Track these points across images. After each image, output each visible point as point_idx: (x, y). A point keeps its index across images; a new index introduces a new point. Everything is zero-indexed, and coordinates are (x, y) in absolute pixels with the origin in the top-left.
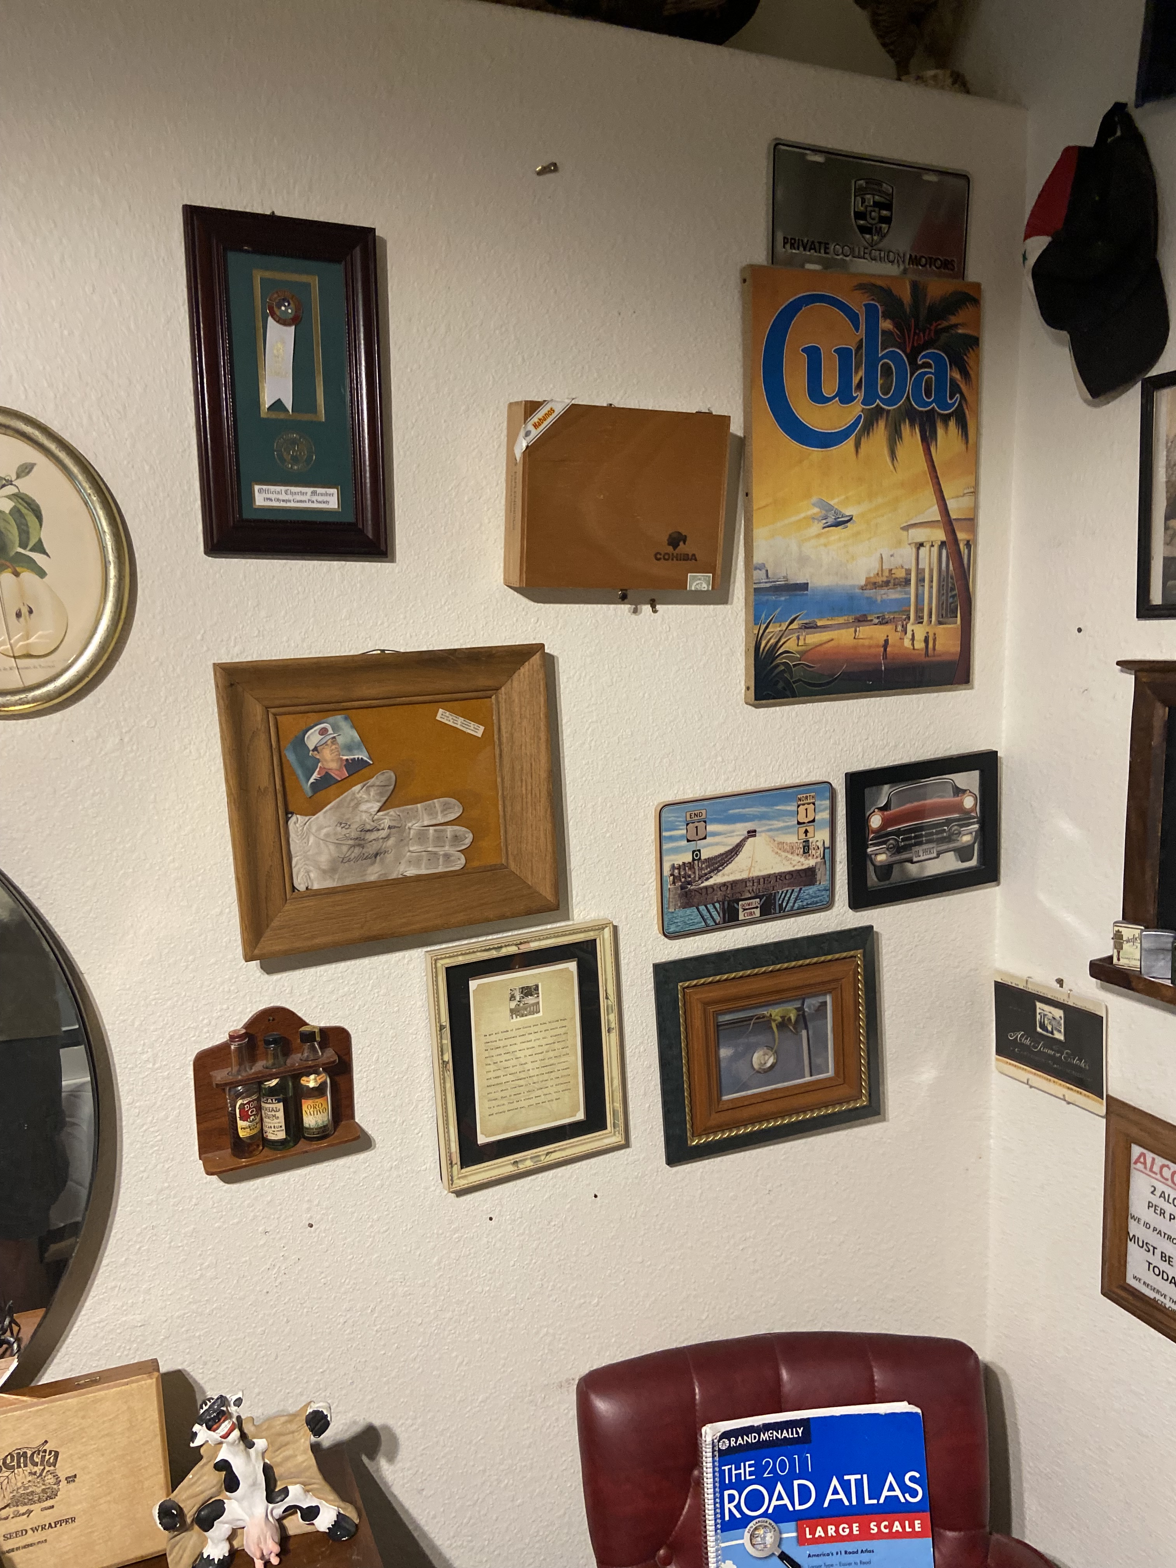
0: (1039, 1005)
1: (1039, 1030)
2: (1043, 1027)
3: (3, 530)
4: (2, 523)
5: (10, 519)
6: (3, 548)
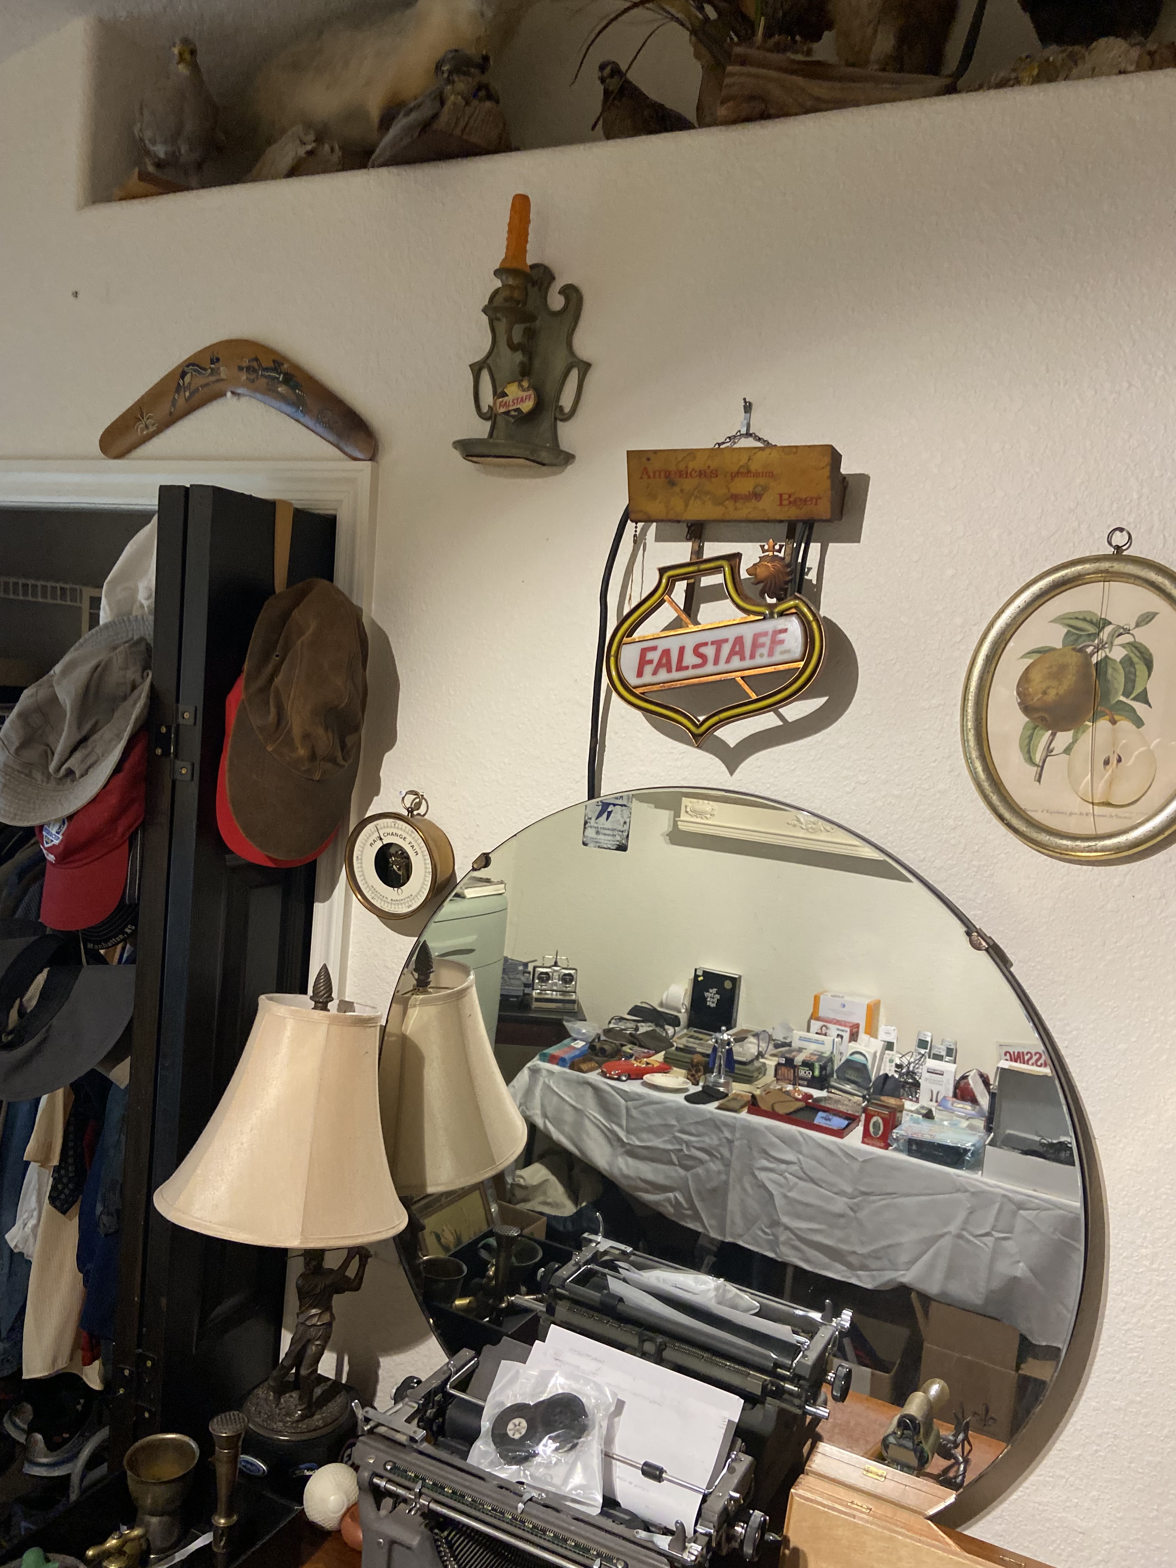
3: (1109, 677)
4: (1110, 671)
5: (1120, 667)
6: (1107, 694)
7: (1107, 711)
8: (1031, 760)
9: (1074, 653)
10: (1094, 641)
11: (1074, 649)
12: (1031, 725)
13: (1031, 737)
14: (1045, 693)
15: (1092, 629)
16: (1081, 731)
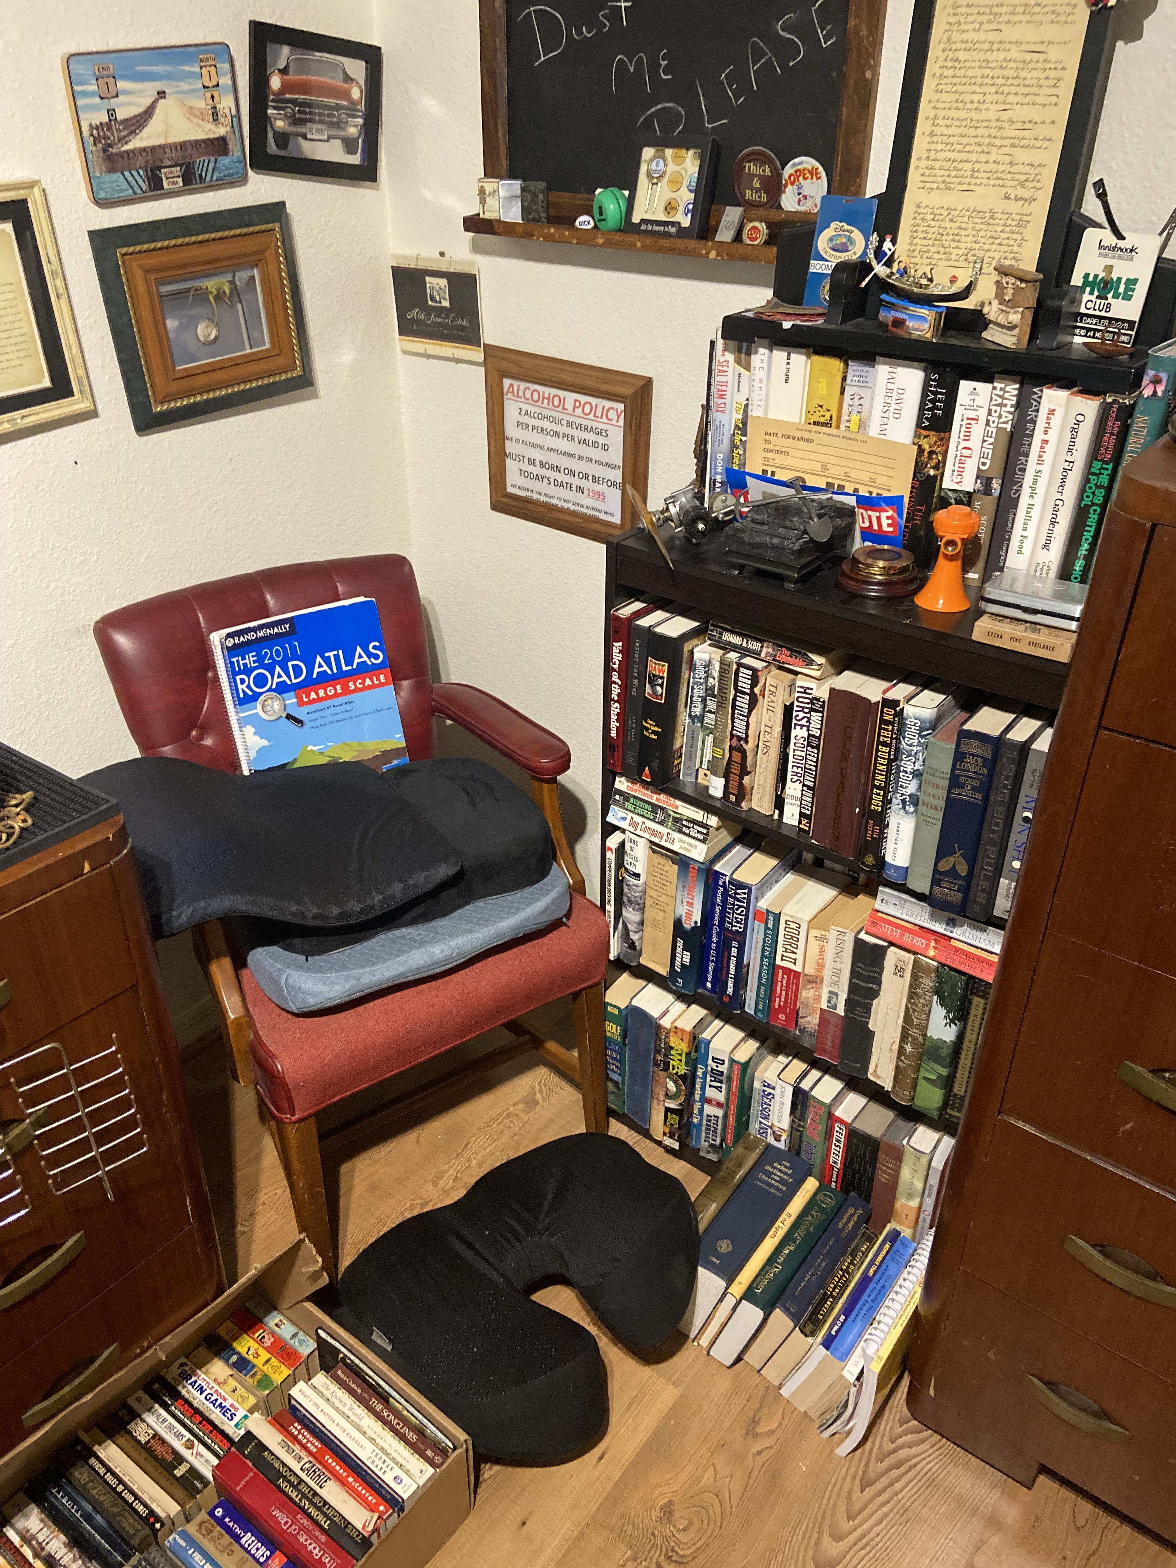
0: (428, 279)
1: (430, 303)
2: (433, 299)
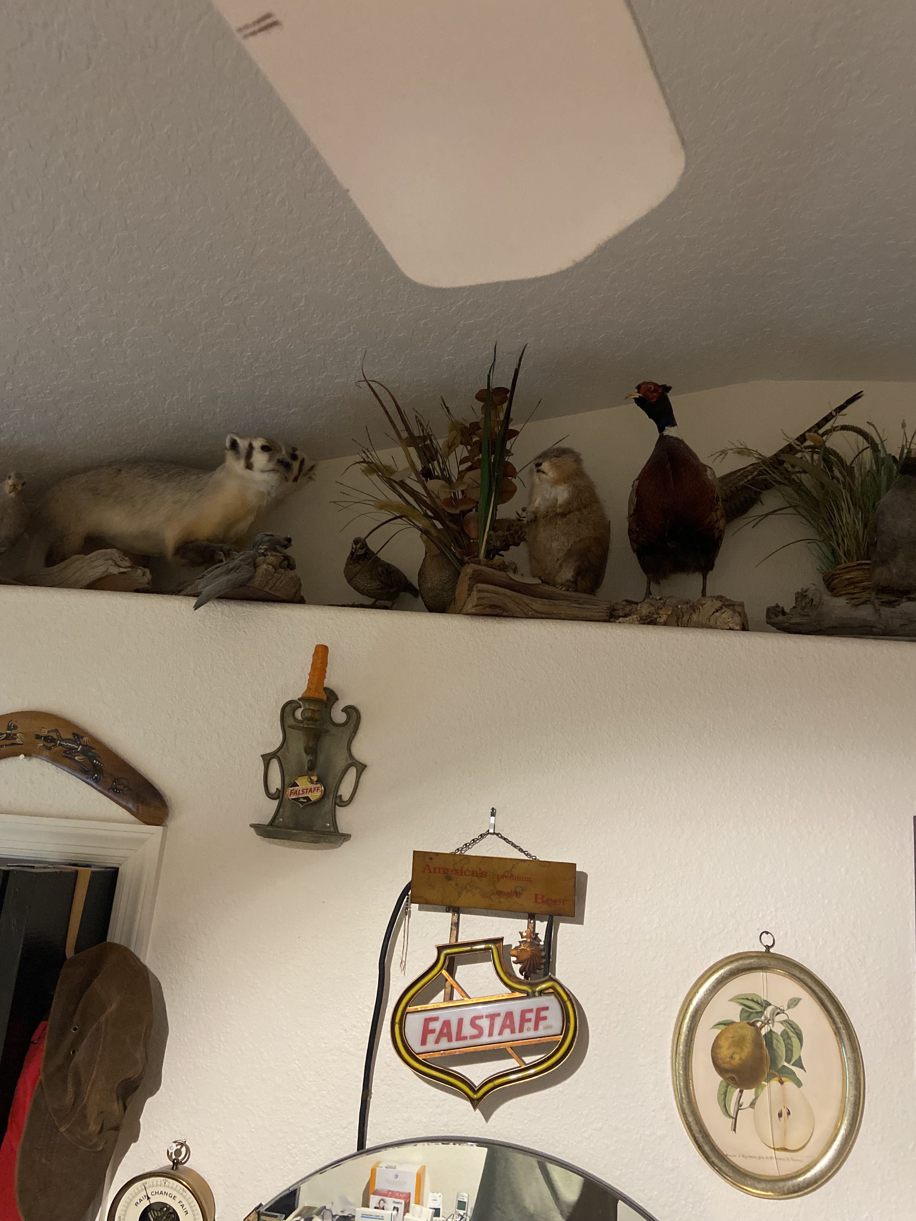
3: (775, 1047)
4: (775, 1041)
5: (781, 1039)
6: (774, 1061)
7: (776, 1074)
8: (726, 1112)
9: (748, 1026)
10: (761, 1017)
11: (748, 1023)
12: (725, 1084)
13: (725, 1093)
14: (732, 1058)
15: (759, 1009)
16: (760, 1090)
